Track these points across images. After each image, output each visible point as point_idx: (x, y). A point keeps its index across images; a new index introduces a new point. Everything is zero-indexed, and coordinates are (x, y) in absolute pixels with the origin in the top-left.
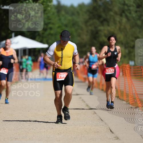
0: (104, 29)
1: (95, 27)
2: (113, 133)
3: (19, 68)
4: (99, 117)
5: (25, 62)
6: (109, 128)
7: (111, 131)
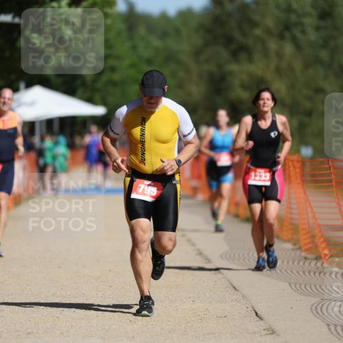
0: (240, 71)
1: (220, 66)
2: (261, 319)
3: (37, 163)
4: (229, 281)
5: (50, 150)
6: (253, 307)
7: (256, 314)
